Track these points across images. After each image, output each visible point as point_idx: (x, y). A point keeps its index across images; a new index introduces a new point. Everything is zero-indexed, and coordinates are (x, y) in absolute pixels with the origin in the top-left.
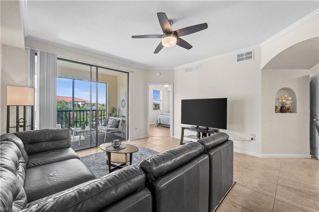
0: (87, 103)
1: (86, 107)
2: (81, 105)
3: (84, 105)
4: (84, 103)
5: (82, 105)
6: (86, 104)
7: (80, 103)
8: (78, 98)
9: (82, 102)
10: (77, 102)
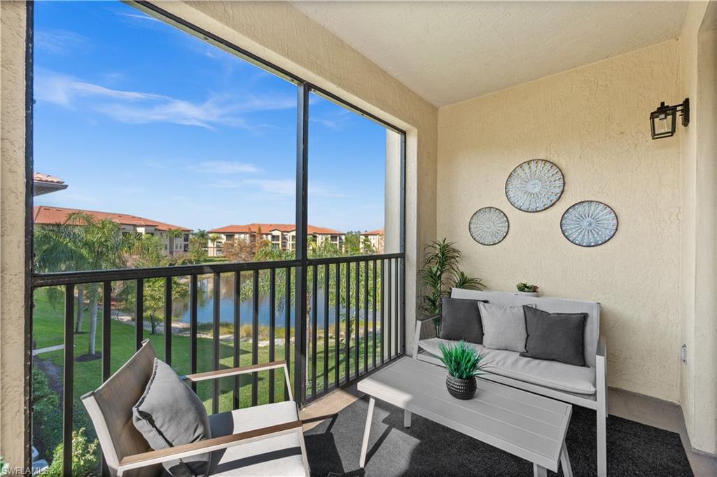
0: (160, 230)
1: (159, 238)
2: (144, 234)
3: (152, 234)
4: (152, 229)
5: (147, 233)
6: (158, 233)
7: (141, 230)
8: (135, 215)
9: (146, 225)
10: (135, 226)
